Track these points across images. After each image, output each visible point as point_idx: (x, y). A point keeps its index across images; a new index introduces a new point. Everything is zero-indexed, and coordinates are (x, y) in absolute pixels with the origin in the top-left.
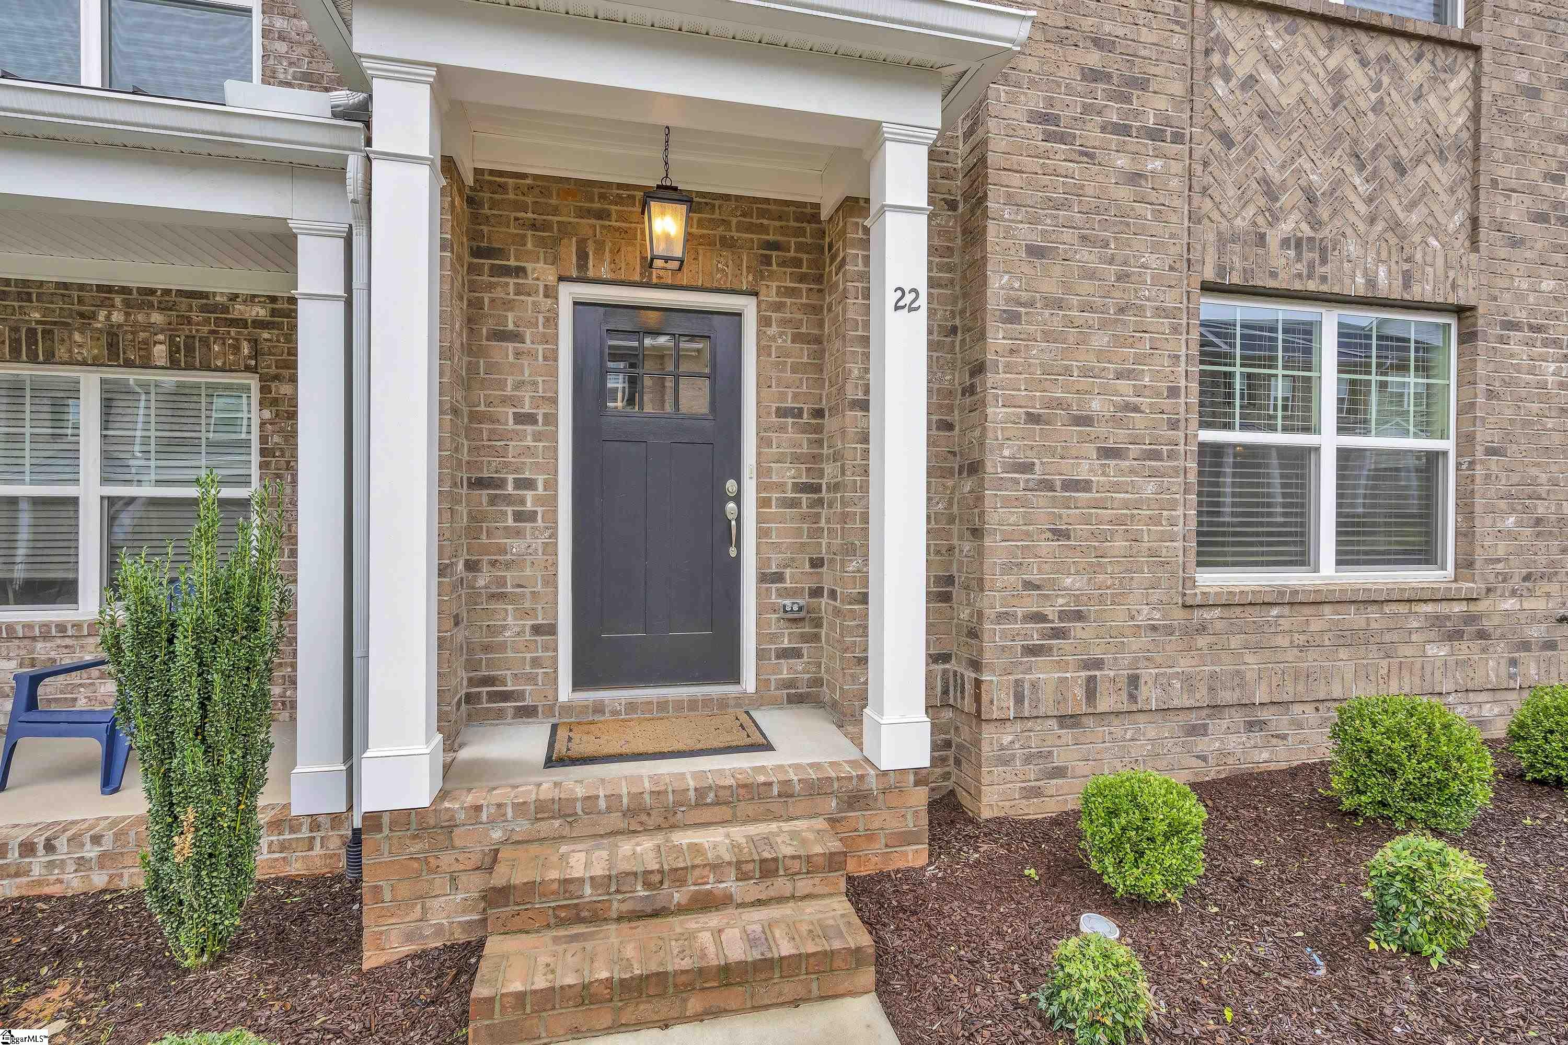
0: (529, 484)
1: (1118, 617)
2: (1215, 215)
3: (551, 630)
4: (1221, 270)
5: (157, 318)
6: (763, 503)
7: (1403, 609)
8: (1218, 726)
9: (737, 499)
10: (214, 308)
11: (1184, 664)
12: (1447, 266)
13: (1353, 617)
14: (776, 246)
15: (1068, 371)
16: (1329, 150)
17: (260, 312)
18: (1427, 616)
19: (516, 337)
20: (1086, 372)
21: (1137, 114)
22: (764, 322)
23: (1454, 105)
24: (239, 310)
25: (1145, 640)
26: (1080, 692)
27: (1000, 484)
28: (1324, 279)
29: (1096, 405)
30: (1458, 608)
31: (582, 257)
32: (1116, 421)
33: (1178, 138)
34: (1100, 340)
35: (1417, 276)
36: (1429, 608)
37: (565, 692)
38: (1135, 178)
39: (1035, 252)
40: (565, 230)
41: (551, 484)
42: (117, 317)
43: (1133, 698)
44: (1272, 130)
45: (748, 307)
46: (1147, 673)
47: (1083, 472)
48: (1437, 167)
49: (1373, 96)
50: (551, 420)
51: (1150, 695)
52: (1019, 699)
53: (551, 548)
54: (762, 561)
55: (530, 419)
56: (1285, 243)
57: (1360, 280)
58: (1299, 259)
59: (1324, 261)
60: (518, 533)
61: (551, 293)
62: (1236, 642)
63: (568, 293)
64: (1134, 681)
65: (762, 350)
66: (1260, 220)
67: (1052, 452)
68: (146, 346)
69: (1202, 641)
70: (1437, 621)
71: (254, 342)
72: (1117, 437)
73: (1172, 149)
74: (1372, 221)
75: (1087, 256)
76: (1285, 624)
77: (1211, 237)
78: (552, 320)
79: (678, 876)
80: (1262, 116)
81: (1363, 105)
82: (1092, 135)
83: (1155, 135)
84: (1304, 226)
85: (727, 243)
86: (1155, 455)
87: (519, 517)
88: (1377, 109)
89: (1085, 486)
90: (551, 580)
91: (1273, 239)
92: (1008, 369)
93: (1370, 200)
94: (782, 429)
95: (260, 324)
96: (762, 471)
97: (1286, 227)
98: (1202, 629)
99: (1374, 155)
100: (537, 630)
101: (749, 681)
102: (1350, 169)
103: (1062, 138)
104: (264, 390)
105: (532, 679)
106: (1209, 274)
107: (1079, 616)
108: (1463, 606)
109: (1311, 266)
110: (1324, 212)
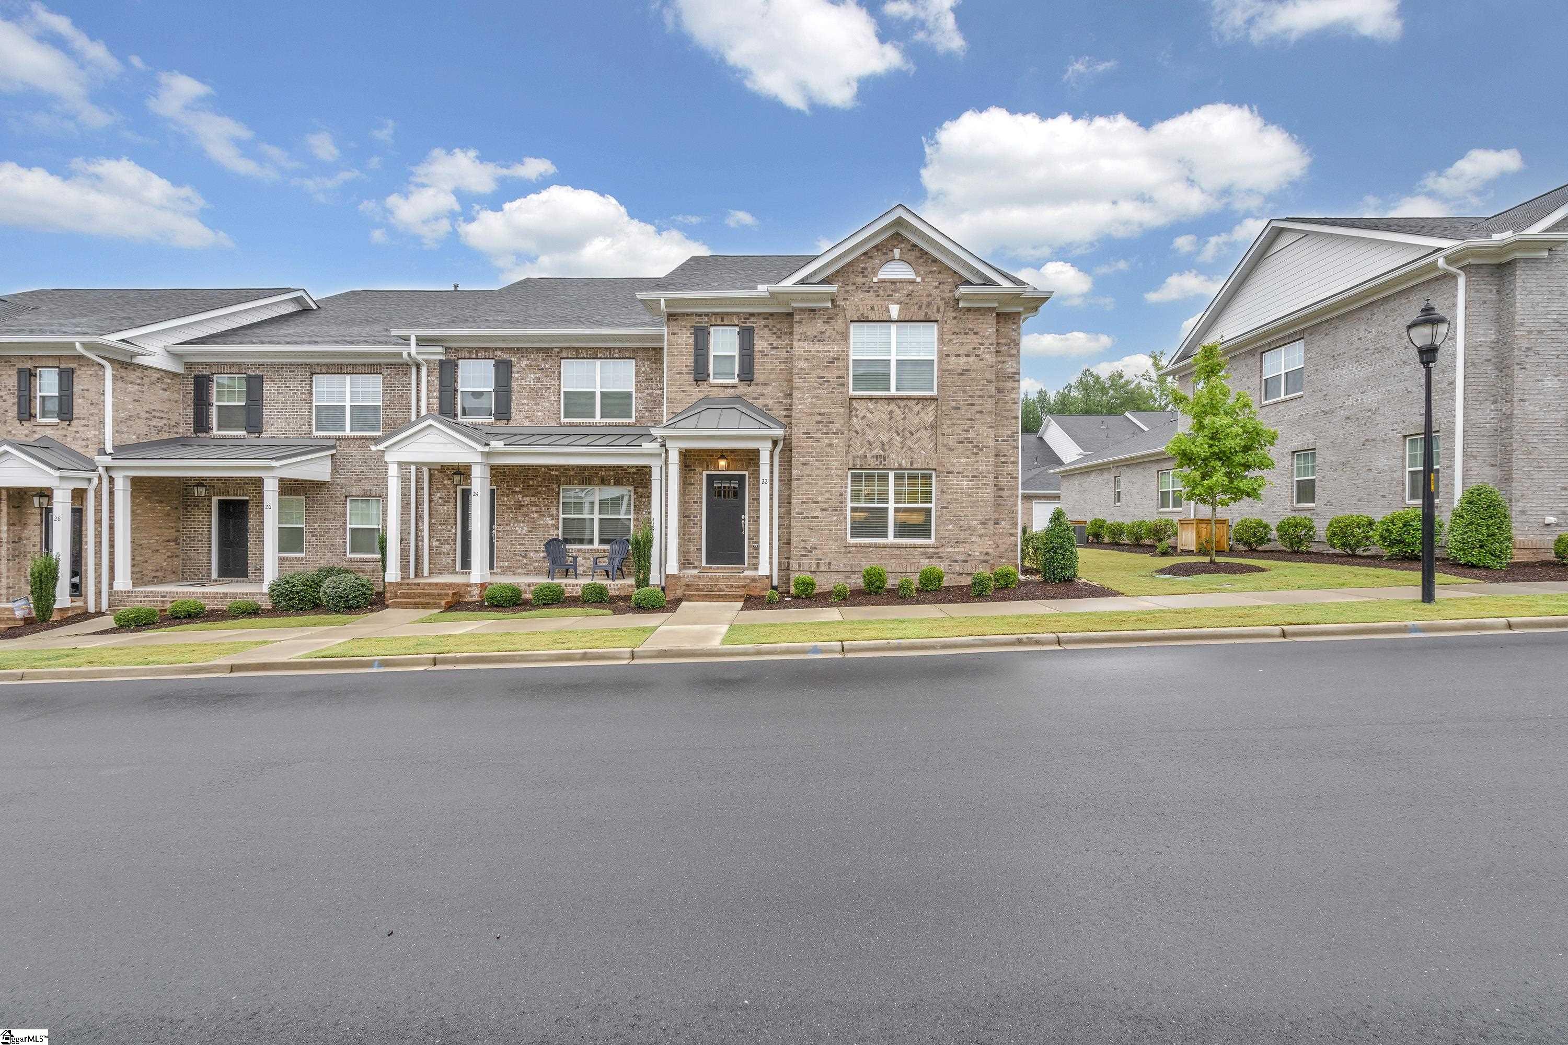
0: (696, 517)
1: (826, 549)
2: (854, 451)
3: (700, 549)
4: (854, 465)
5: (611, 473)
6: (749, 521)
7: (912, 549)
8: (854, 576)
9: (744, 520)
10: (623, 470)
11: (844, 561)
12: (926, 458)
13: (895, 551)
14: (751, 459)
15: (812, 491)
16: (889, 431)
17: (634, 470)
18: (921, 552)
19: (693, 484)
20: (817, 491)
21: (831, 430)
22: (749, 478)
23: (930, 414)
24: (630, 470)
25: (834, 554)
26: (815, 566)
27: (795, 517)
28: (885, 465)
29: (819, 499)
30: (931, 550)
31: (708, 466)
32: (825, 502)
33: (842, 434)
34: (820, 484)
35: (915, 462)
36: (921, 550)
37: (704, 564)
38: (831, 445)
39: (803, 464)
40: (705, 460)
41: (701, 517)
42: (603, 473)
43: (829, 568)
44: (871, 428)
45: (746, 473)
46: (833, 563)
47: (816, 514)
48: (924, 432)
49: (903, 416)
50: (701, 502)
51: (834, 567)
52: (799, 566)
53: (701, 531)
54: (749, 535)
55: (696, 502)
56: (873, 457)
57: (896, 464)
58: (877, 460)
59: (885, 460)
60: (694, 528)
61: (701, 474)
62: (859, 556)
63: (705, 473)
64: (830, 564)
65: (749, 485)
66: (867, 451)
67: (808, 510)
68: (609, 480)
69: (849, 555)
70: (924, 553)
71: (633, 478)
72: (825, 506)
73: (840, 436)
74: (902, 448)
75: (817, 464)
76: (874, 552)
77: (851, 457)
78: (701, 480)
79: (716, 586)
80: (868, 425)
81: (898, 418)
82: (819, 436)
83: (835, 434)
84: (881, 452)
85: (741, 460)
86: (836, 510)
87: (694, 524)
88: (904, 419)
89: (817, 517)
90: (701, 538)
91: (869, 456)
92: (797, 491)
93: (901, 443)
94: (754, 503)
95: (634, 473)
96: (749, 514)
97: (875, 452)
98: (850, 552)
99: (903, 431)
100: (697, 549)
101: (746, 565)
102: (895, 435)
103: (811, 437)
104: (635, 490)
105: (696, 560)
106: (850, 466)
107: (815, 548)
108: (934, 550)
109: (881, 462)
110: (887, 447)
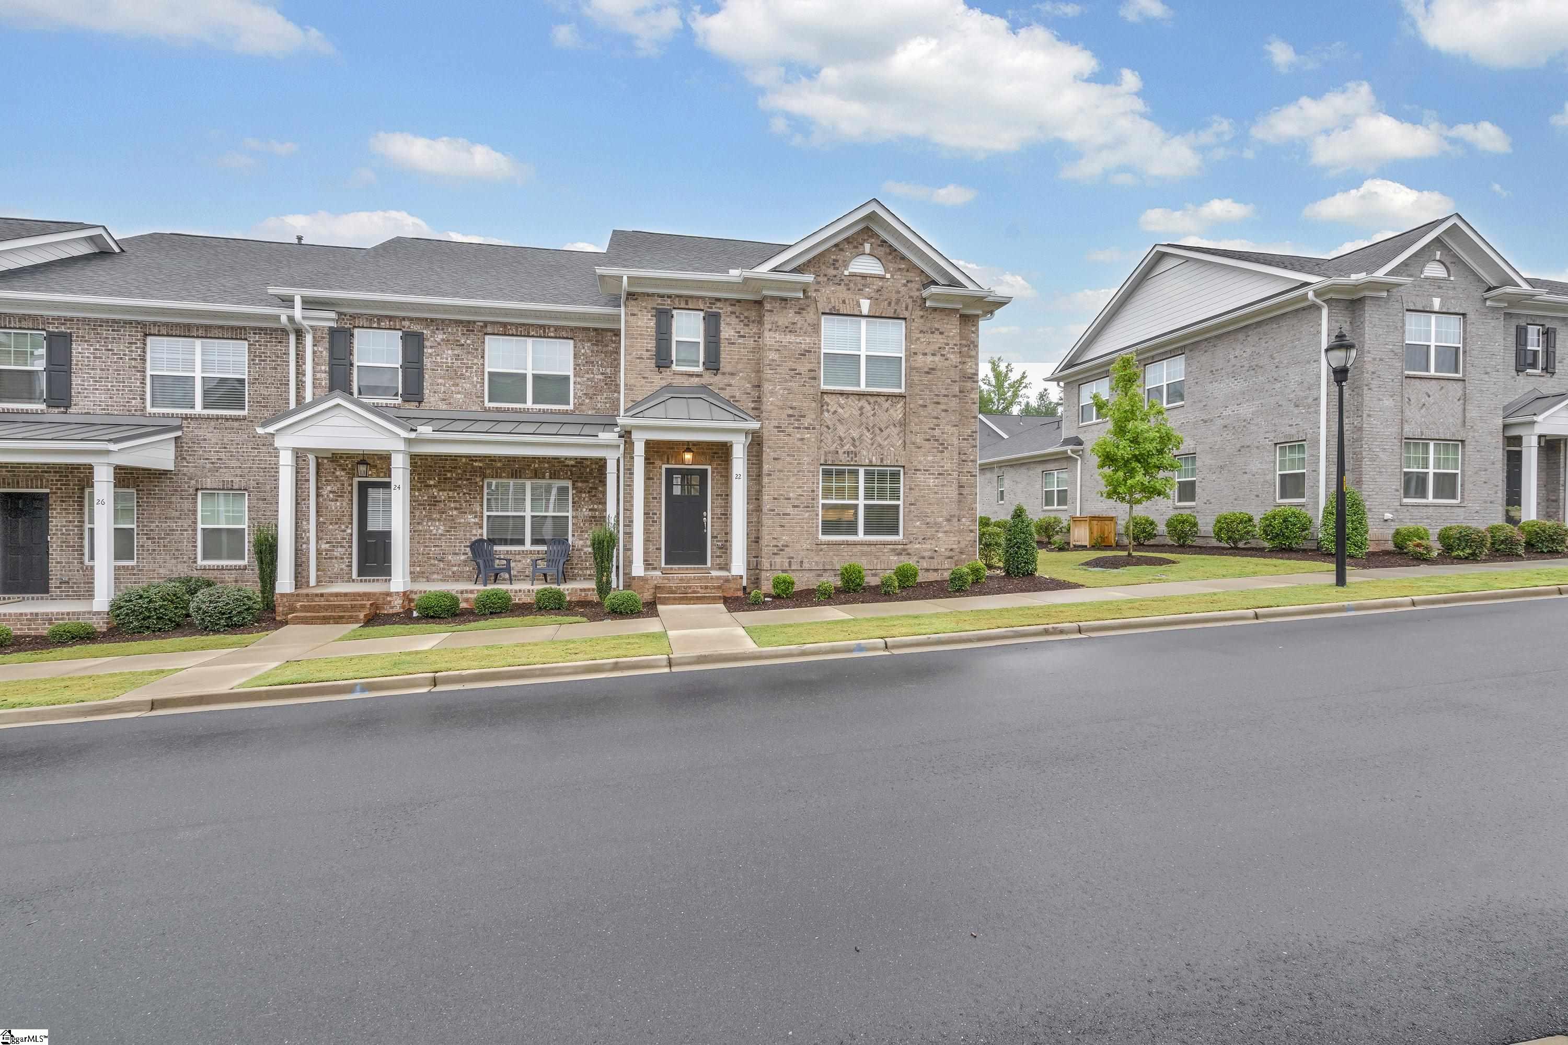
0: (655, 514)
1: (798, 547)
2: (825, 447)
3: (660, 549)
4: (826, 461)
5: (546, 465)
6: (712, 518)
7: (883, 546)
8: (826, 574)
9: (706, 517)
10: (560, 462)
11: (816, 559)
12: (895, 455)
13: (865, 548)
14: (715, 453)
15: (784, 487)
16: (859, 427)
17: (572, 463)
18: (890, 549)
19: (652, 479)
20: (788, 487)
21: (802, 424)
22: (713, 472)
23: (899, 412)
24: (568, 462)
25: (805, 553)
26: (787, 565)
27: (766, 514)
28: (856, 461)
29: (791, 495)
30: (900, 547)
31: (668, 459)
32: (797, 499)
33: (814, 428)
34: (792, 479)
35: (885, 458)
36: (891, 546)
37: (663, 565)
38: (802, 439)
39: (775, 459)
40: (664, 453)
41: (660, 514)
42: (537, 466)
43: (801, 566)
44: (842, 424)
45: (709, 468)
46: (805, 561)
47: (788, 511)
48: (893, 429)
49: (872, 412)
50: (660, 498)
51: (806, 566)
52: (771, 565)
53: (660, 529)
54: (712, 533)
55: (656, 498)
56: (844, 453)
57: (867, 461)
58: (848, 456)
59: (856, 457)
60: (653, 526)
61: (661, 468)
62: (831, 554)
63: (664, 467)
64: (802, 562)
65: (712, 480)
66: (838, 447)
67: (780, 506)
68: (544, 474)
69: (821, 553)
70: (894, 550)
71: (571, 471)
72: (797, 503)
73: (812, 431)
74: (872, 445)
75: (788, 459)
76: (846, 549)
77: (823, 453)
78: (661, 475)
80: (839, 420)
81: (869, 414)
82: (790, 430)
83: (806, 428)
84: (851, 447)
85: (703, 453)
86: (808, 507)
87: (653, 522)
88: (874, 415)
89: (789, 515)
90: (660, 537)
91: (840, 452)
92: (768, 487)
93: (872, 439)
94: (717, 499)
95: (573, 466)
96: (712, 510)
97: (846, 448)
98: (821, 550)
99: (873, 427)
100: (657, 549)
101: (709, 564)
102: (865, 431)
103: (783, 431)
104: (573, 485)
105: (656, 561)
106: (822, 462)
107: (787, 546)
108: (902, 546)
109: (852, 458)
110: (857, 443)
